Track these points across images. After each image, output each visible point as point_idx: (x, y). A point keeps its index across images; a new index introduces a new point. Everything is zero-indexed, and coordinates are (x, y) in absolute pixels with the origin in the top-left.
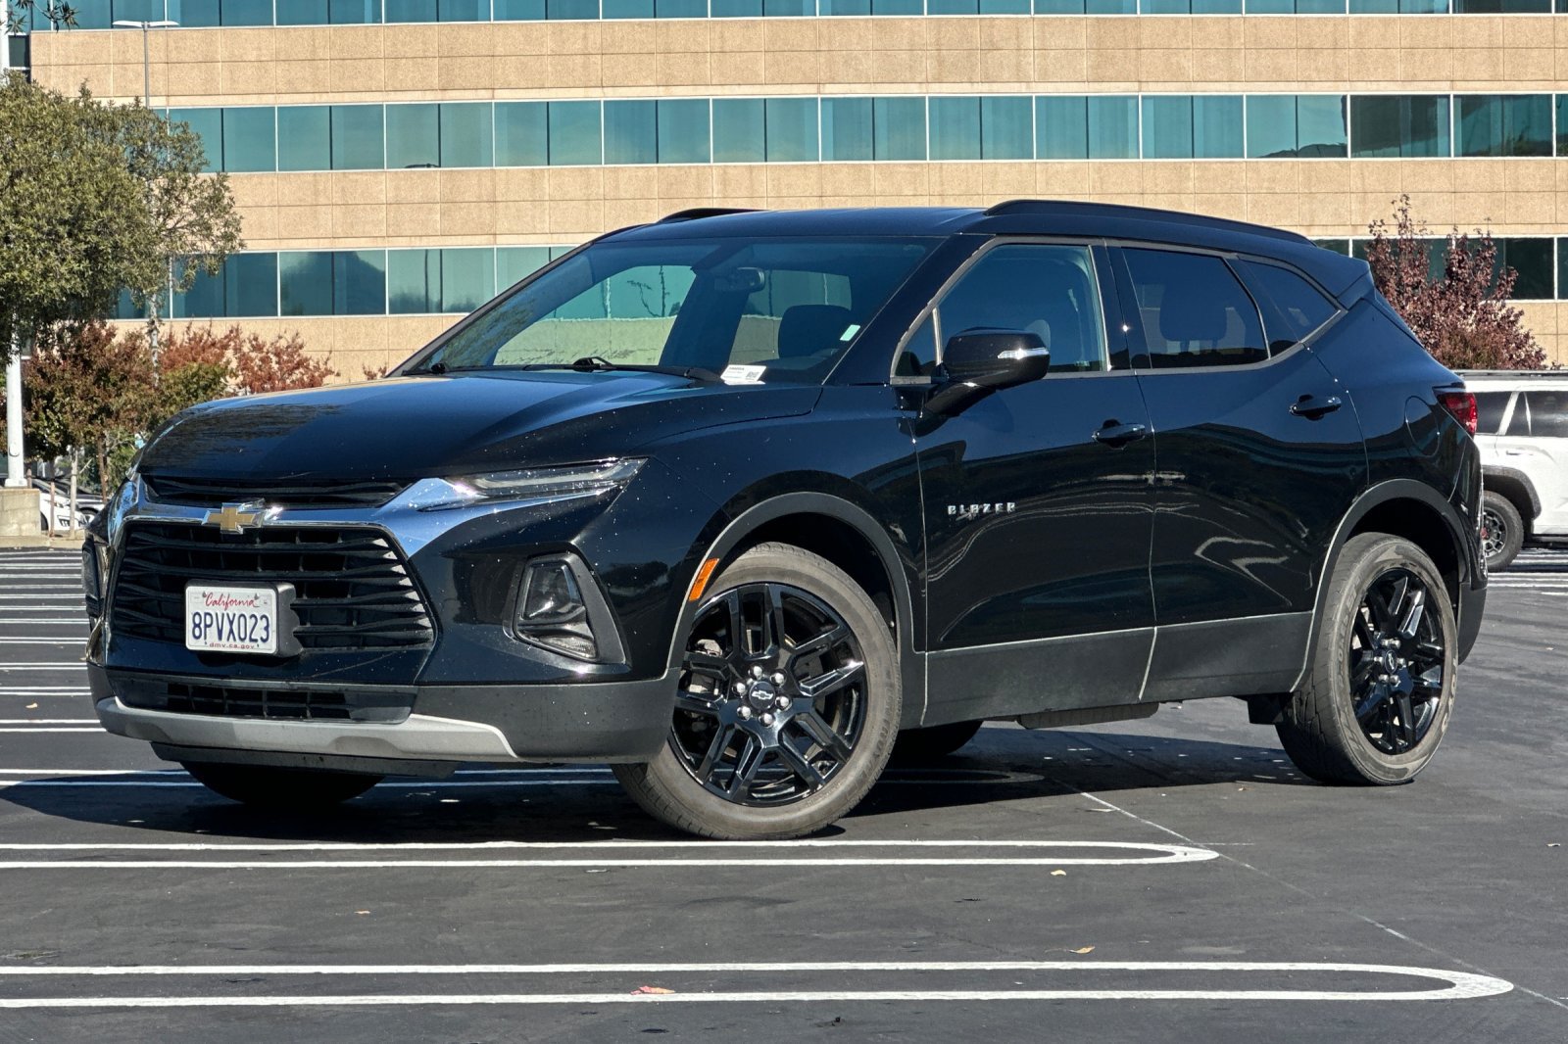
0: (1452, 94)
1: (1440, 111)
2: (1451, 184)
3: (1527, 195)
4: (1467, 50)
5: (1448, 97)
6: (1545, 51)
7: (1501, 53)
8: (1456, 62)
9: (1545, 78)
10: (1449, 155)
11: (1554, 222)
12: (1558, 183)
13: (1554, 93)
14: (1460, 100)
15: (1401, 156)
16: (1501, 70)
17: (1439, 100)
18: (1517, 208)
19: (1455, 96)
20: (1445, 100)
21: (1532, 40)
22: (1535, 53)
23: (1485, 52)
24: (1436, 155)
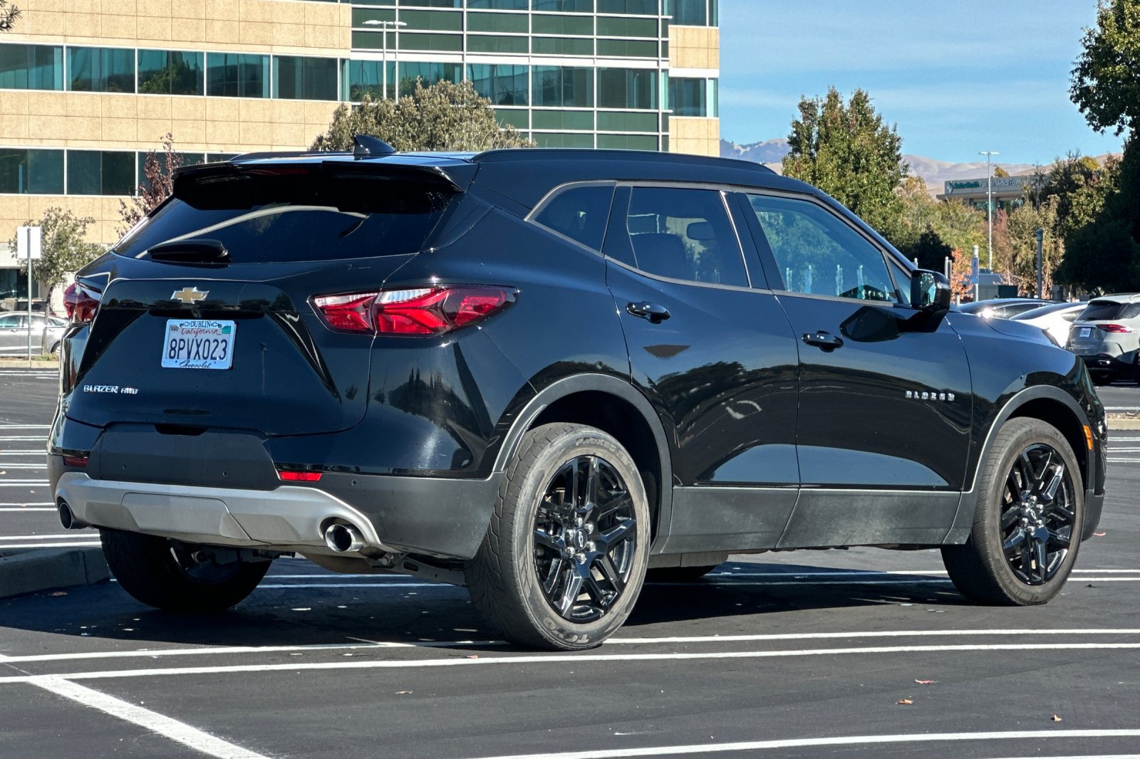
0: (65, 45)
1: (57, 58)
2: (64, 110)
3: (118, 121)
4: (75, 15)
5: (62, 47)
6: (130, 18)
7: (99, 19)
8: (67, 23)
9: (130, 37)
10: (63, 90)
11: (136, 140)
12: (139, 113)
13: (136, 48)
14: (70, 50)
15: (28, 89)
16: (100, 29)
17: (55, 49)
18: (111, 129)
19: (68, 47)
20: (60, 50)
21: (121, 9)
22: (123, 19)
23: (89, 16)
24: (53, 89)
